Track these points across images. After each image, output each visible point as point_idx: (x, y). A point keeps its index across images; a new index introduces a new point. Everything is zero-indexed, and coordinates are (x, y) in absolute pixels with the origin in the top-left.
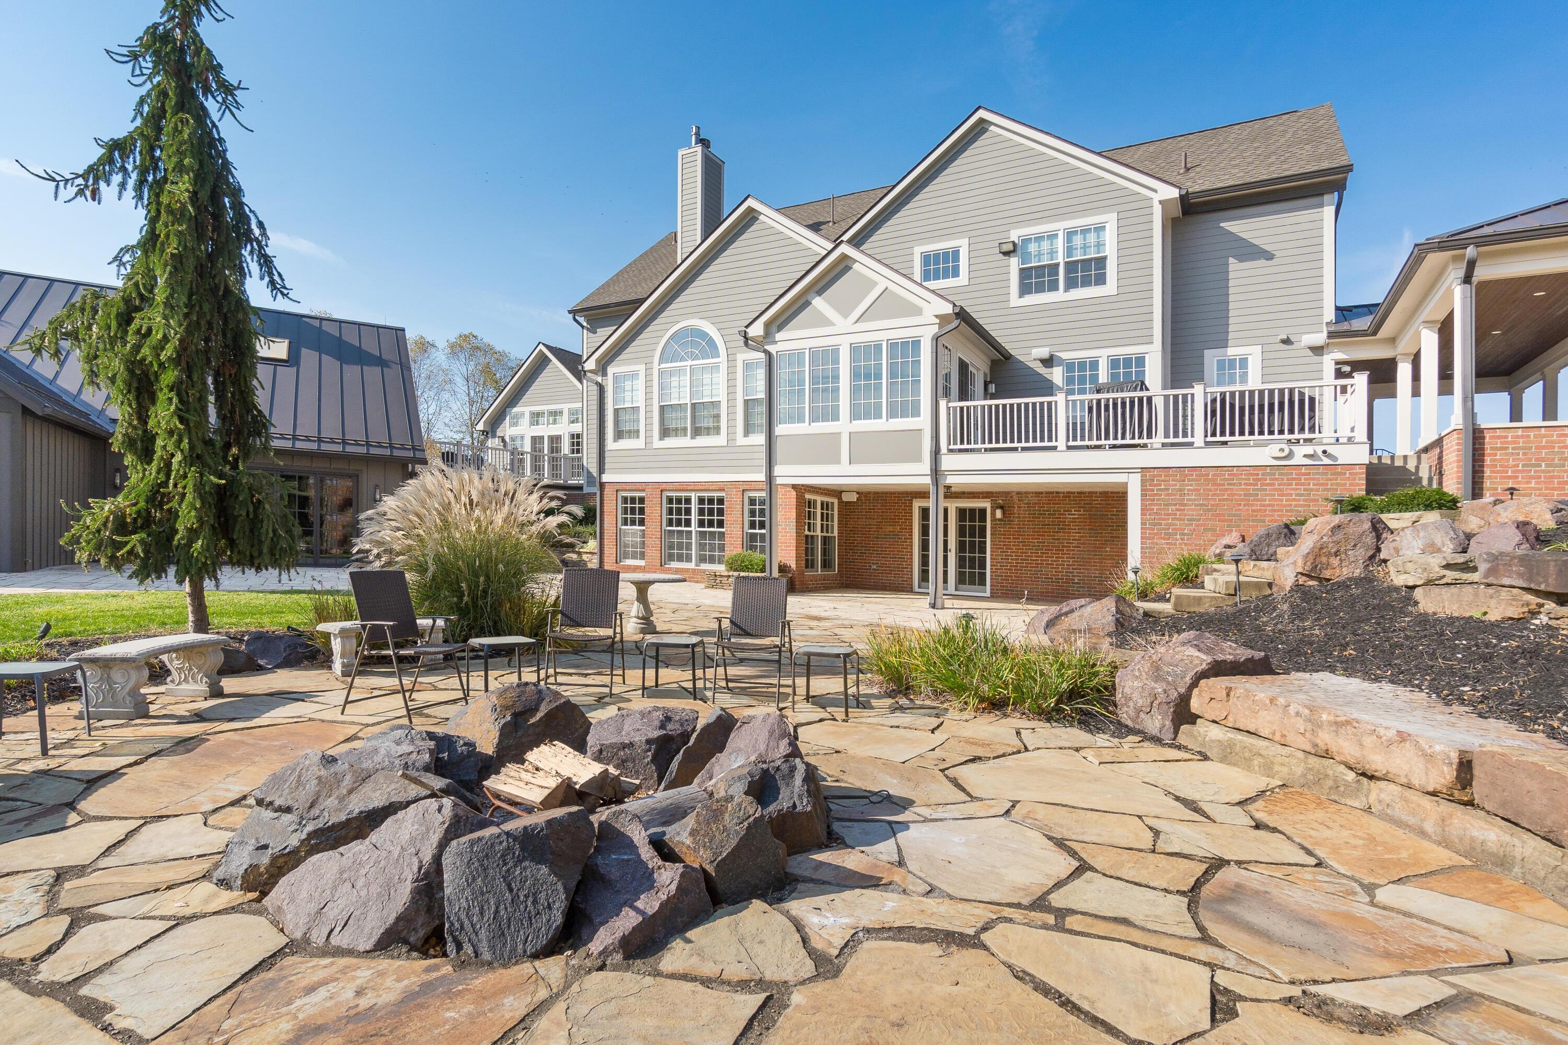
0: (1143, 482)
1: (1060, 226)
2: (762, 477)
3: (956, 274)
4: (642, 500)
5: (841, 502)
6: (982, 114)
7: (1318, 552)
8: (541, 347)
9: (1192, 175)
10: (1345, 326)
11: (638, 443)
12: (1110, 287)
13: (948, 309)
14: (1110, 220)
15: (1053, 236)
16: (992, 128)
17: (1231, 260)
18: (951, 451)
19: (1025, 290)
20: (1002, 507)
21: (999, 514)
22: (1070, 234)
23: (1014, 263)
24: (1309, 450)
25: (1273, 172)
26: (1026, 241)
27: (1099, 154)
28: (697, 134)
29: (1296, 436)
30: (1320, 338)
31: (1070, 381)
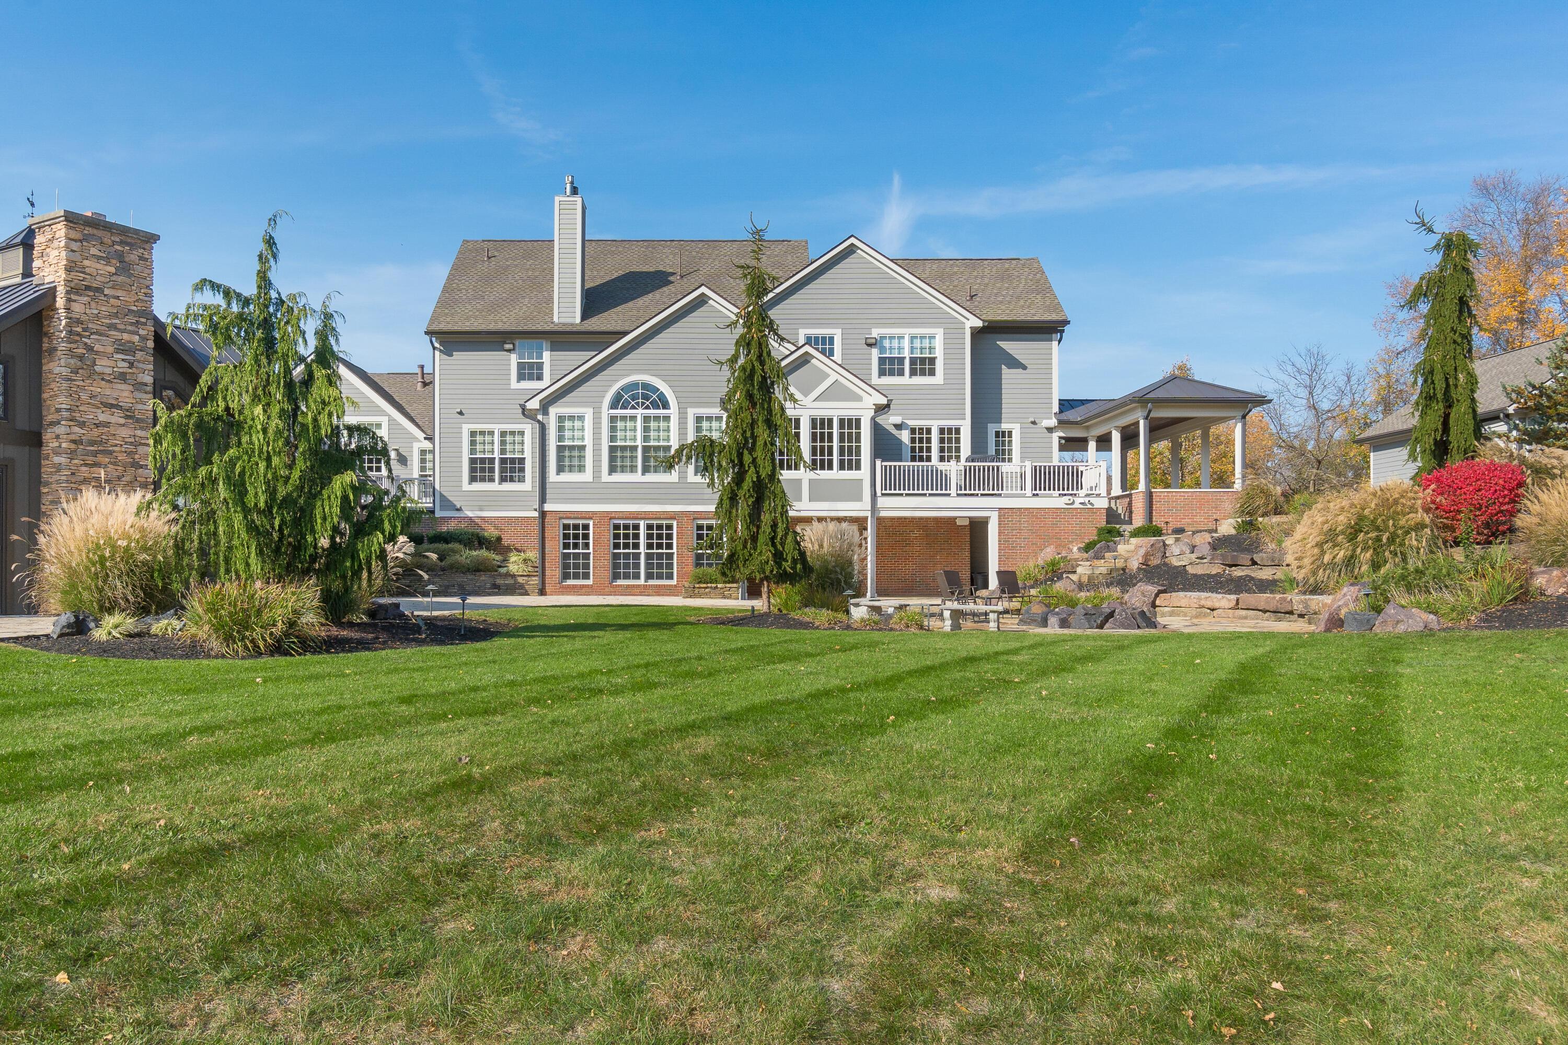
0: (1000, 516)
1: (907, 332)
4: (587, 527)
6: (852, 240)
9: (976, 303)
10: (1063, 415)
11: (585, 477)
12: (938, 378)
13: (882, 401)
14: (939, 333)
15: (901, 338)
16: (859, 251)
17: (1003, 367)
18: (883, 495)
19: (882, 372)
22: (913, 338)
23: (875, 353)
24: (1082, 500)
25: (1026, 314)
26: (883, 338)
27: (892, 260)
28: (571, 186)
29: (1075, 492)
30: (1053, 422)
31: (913, 440)
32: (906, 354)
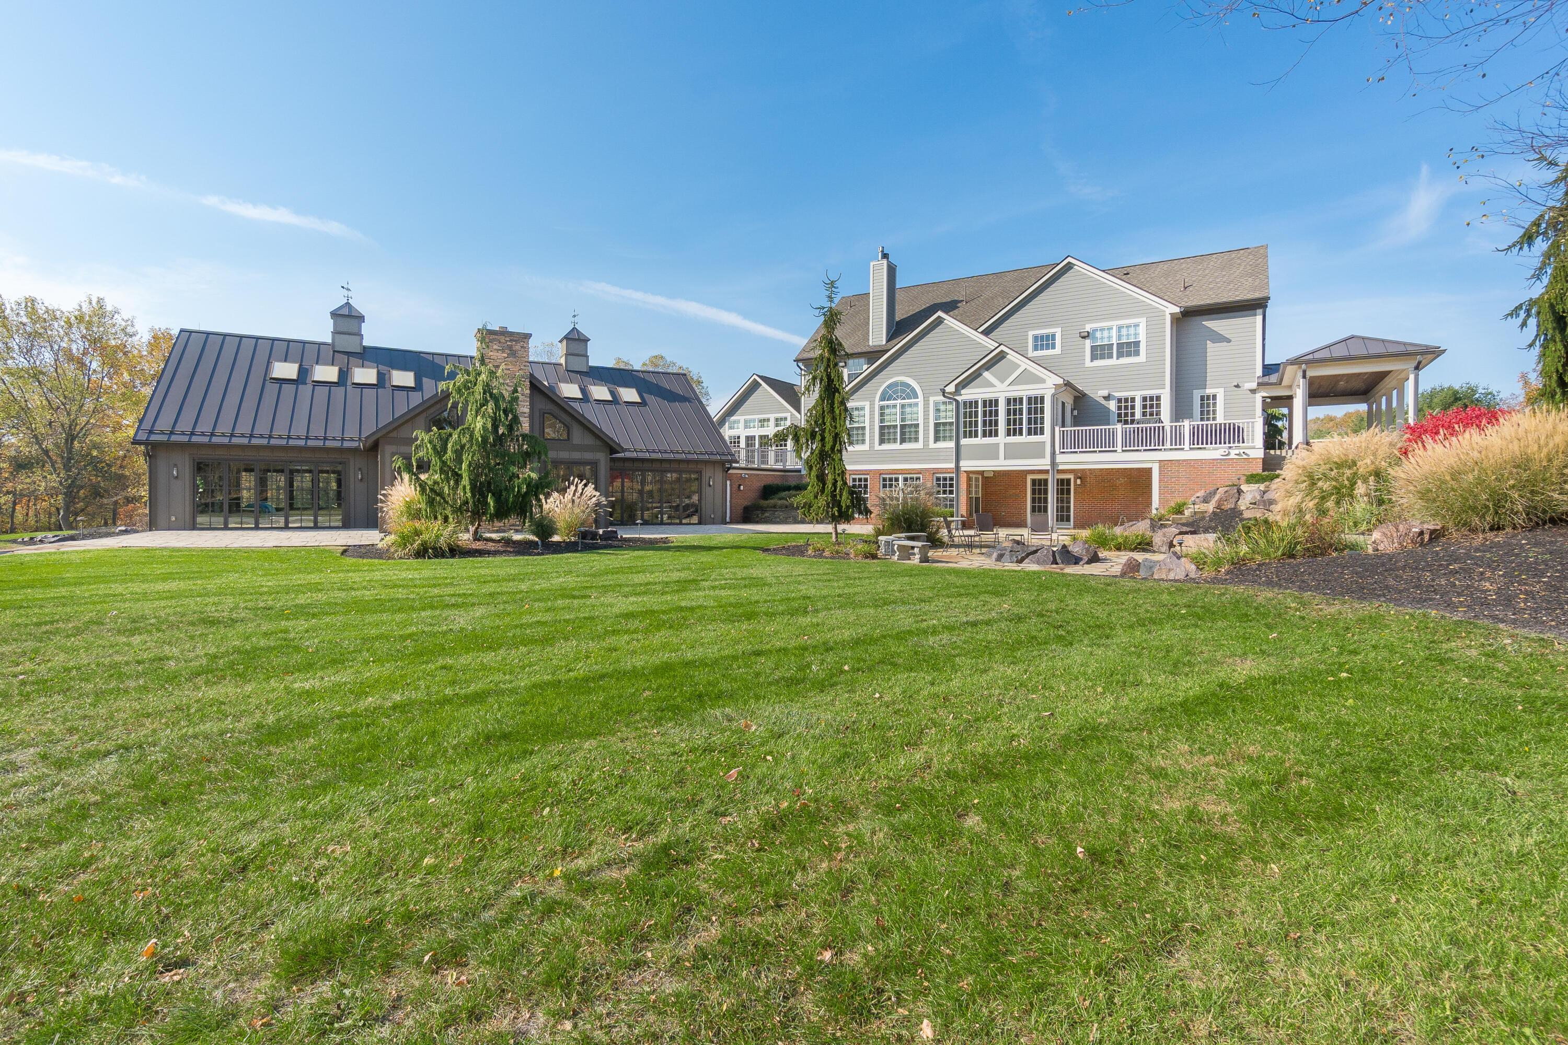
0: (1160, 467)
1: (1115, 323)
2: (953, 465)
3: (1054, 347)
4: (866, 480)
5: (983, 477)
6: (1069, 259)
7: (1220, 500)
8: (755, 377)
9: (1188, 292)
10: (1266, 379)
11: (865, 447)
12: (1142, 358)
13: (1061, 381)
14: (1142, 322)
15: (1110, 329)
16: (1075, 267)
17: (1209, 343)
18: (1061, 453)
19: (1094, 358)
20: (1080, 478)
21: (1079, 482)
22: (1120, 328)
23: (1088, 343)
24: (1237, 452)
25: (1230, 296)
26: (1095, 330)
28: (882, 251)
29: (1232, 445)
30: (1254, 385)
31: (1119, 408)
32: (1114, 341)
